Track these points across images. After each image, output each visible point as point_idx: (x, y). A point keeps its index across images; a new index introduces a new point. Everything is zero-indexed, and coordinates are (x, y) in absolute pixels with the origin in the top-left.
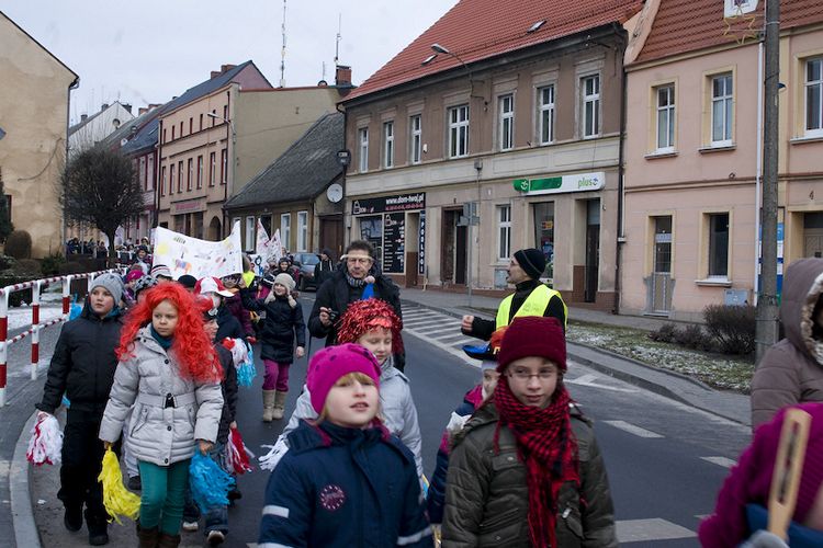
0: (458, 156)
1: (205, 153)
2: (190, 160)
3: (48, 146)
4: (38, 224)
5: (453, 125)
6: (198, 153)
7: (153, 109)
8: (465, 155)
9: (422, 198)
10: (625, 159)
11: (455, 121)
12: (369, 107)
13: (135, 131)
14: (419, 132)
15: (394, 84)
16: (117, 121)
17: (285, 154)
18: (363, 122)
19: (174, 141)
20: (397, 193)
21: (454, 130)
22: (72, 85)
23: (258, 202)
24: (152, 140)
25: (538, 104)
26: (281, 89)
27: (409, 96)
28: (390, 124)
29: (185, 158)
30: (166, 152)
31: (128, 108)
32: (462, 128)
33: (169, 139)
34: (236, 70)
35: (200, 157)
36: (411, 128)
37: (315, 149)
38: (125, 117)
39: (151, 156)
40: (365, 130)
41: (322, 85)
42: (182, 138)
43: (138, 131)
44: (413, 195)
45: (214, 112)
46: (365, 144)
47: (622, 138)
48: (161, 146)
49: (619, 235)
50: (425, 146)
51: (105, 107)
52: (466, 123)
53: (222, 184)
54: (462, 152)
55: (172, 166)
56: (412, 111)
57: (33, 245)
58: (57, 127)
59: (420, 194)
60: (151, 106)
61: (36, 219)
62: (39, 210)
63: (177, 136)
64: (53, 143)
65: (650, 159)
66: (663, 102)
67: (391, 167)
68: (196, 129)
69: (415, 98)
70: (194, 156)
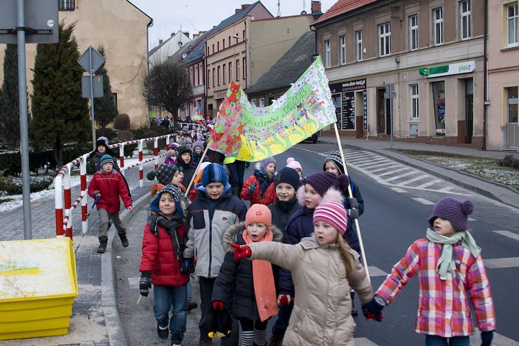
0: (385, 55)
1: (233, 60)
2: (224, 65)
3: (137, 62)
4: (133, 109)
5: (381, 36)
6: (228, 61)
7: (202, 34)
8: (389, 54)
9: (364, 82)
10: (488, 51)
11: (382, 33)
12: (330, 27)
13: (191, 49)
14: (361, 41)
15: (344, 12)
16: (180, 43)
17: (282, 58)
18: (327, 36)
19: (214, 54)
20: (349, 80)
21: (382, 39)
22: (149, 24)
23: (266, 89)
24: (201, 54)
25: (433, 20)
26: (279, 18)
27: (355, 18)
28: (343, 37)
29: (221, 64)
30: (210, 61)
31: (187, 34)
32: (387, 37)
33: (211, 53)
34: (249, 8)
35: (230, 63)
36: (356, 39)
37: (300, 55)
38: (185, 40)
39: (201, 64)
40: (328, 41)
41: (304, 14)
42: (219, 52)
43: (193, 49)
44: (358, 81)
45: (237, 35)
46: (328, 50)
47: (486, 38)
48: (207, 57)
49: (485, 100)
50: (365, 50)
51: (173, 34)
52: (389, 34)
53: (244, 79)
54: (387, 53)
55: (214, 69)
56: (356, 28)
57: (131, 122)
58: (142, 51)
59: (363, 80)
60: (200, 32)
61: (132, 106)
62: (133, 101)
63: (216, 51)
64: (140, 61)
65: (504, 51)
66: (511, 14)
67: (345, 64)
68: (227, 46)
69: (358, 20)
70: (227, 62)
